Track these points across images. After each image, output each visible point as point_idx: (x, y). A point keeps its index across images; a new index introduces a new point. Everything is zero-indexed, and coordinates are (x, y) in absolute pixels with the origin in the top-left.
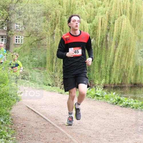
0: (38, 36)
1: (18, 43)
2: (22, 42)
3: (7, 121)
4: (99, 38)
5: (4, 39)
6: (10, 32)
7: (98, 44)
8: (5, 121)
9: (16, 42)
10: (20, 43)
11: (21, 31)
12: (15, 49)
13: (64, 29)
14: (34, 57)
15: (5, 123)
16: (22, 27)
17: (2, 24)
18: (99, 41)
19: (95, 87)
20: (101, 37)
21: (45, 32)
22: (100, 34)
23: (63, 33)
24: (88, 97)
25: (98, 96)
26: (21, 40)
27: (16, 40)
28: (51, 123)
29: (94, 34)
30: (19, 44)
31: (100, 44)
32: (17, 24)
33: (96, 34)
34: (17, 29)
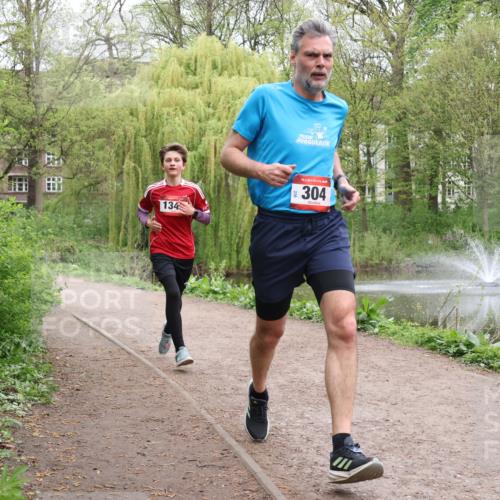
0: (92, 176)
1: (51, 191)
2: (59, 189)
3: (33, 345)
4: (212, 178)
5: (24, 183)
6: (34, 169)
7: (211, 192)
8: (30, 346)
9: (49, 189)
10: (56, 191)
11: (56, 168)
12: (47, 202)
13: (143, 163)
14: (85, 218)
15: (31, 350)
16: (58, 159)
17: (19, 154)
18: (212, 185)
19: (209, 275)
20: (215, 177)
21: (105, 168)
22: (213, 172)
23: (139, 170)
24: (197, 296)
25: (215, 292)
26: (59, 185)
27: (49, 184)
28: (123, 349)
29: (201, 171)
30: (54, 194)
31: (214, 192)
32: (49, 154)
33: (206, 172)
34: (49, 163)
